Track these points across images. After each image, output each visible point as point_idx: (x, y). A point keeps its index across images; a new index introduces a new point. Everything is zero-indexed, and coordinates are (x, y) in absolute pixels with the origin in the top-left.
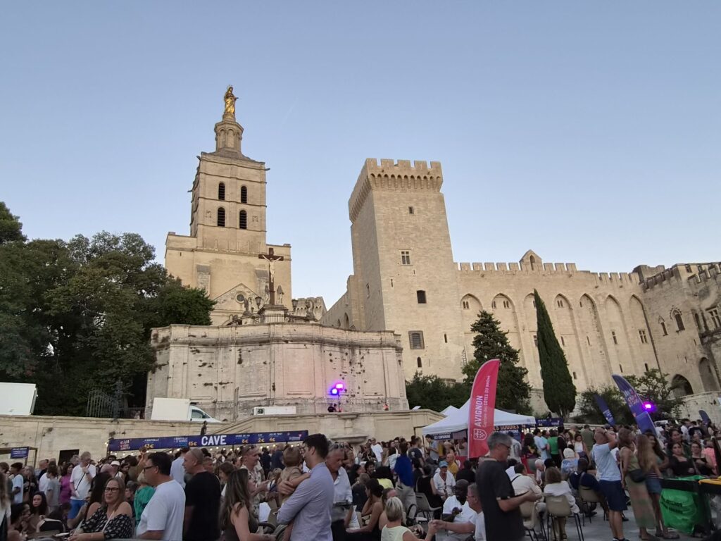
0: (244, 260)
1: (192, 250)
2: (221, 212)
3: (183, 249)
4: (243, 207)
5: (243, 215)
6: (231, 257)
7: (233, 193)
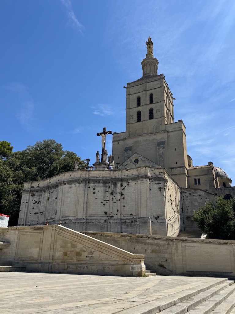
0: (151, 138)
1: (124, 140)
2: (139, 113)
3: (119, 140)
4: (152, 106)
5: (151, 111)
6: (144, 138)
7: (145, 100)
